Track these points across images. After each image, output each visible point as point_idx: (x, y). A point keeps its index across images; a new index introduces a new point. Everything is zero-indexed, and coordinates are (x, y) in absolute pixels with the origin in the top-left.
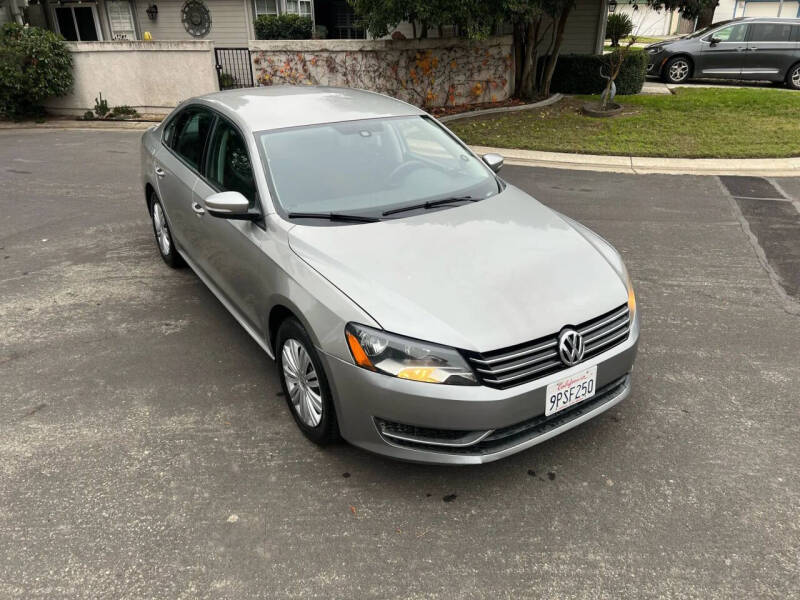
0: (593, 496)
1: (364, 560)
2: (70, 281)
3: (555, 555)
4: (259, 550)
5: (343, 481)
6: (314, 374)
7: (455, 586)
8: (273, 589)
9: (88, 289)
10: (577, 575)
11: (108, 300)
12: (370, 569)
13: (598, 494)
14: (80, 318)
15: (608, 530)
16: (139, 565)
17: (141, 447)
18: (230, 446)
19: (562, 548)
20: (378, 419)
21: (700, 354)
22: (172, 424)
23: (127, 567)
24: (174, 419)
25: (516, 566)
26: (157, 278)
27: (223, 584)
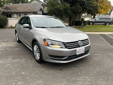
0: (85, 69)
1: (46, 79)
2: (2, 44)
3: (80, 78)
4: (27, 78)
5: (43, 68)
6: (38, 50)
7: (62, 82)
8: (29, 83)
9: (5, 45)
10: (84, 80)
11: (7, 46)
12: (47, 80)
13: (86, 69)
15: (88, 74)
16: (5, 80)
17: (9, 64)
18: (24, 63)
19: (81, 76)
20: (49, 55)
21: (99, 52)
22: (15, 61)
23: (2, 81)
24: (15, 60)
25: (73, 79)
26: (16, 44)
27: (20, 83)
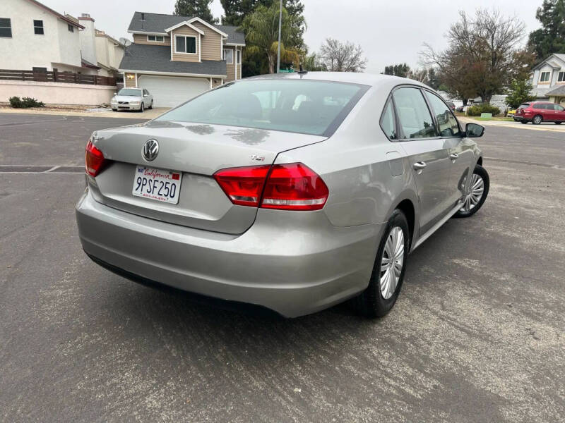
11: (496, 306)
14: (536, 302)
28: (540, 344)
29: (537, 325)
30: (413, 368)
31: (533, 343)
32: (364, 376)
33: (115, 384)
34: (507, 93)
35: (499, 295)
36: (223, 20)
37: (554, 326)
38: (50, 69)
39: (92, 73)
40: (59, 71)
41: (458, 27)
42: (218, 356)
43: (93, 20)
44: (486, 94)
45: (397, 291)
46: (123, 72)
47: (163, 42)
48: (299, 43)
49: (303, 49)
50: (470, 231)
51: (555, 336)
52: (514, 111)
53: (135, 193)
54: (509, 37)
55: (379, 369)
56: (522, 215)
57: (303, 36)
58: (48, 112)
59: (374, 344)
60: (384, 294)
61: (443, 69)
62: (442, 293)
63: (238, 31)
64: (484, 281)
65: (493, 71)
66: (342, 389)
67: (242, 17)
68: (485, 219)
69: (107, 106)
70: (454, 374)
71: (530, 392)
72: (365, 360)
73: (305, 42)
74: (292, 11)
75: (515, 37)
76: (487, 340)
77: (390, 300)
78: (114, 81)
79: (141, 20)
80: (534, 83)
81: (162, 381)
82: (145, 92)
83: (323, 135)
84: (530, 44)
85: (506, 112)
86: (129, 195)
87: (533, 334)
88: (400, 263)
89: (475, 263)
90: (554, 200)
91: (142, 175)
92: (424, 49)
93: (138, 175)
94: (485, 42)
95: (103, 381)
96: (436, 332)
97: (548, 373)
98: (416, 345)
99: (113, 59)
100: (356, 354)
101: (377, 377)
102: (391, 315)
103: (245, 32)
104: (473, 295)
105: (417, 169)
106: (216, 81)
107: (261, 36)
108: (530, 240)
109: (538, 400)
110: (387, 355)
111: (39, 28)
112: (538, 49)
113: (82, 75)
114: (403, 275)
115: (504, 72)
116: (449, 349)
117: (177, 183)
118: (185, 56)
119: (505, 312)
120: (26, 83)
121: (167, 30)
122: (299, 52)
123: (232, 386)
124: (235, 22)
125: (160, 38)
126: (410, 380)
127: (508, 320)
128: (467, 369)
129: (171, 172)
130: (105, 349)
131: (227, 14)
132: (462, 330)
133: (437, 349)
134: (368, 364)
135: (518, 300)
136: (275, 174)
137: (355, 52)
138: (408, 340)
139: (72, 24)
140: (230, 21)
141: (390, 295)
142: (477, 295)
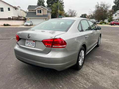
11: (105, 67)
14: (113, 65)
28: (114, 75)
29: (114, 71)
30: (86, 81)
31: (113, 75)
32: (75, 83)
33: (22, 86)
34: (108, 19)
35: (105, 64)
36: (47, 6)
37: (117, 71)
38: (12, 18)
39: (20, 18)
40: (14, 18)
41: (97, 5)
42: (44, 79)
43: (20, 7)
44: (103, 19)
45: (83, 64)
46: (26, 18)
47: (35, 11)
48: (63, 10)
49: (64, 12)
50: (99, 50)
51: (117, 73)
52: (109, 23)
53: (26, 45)
54: (108, 7)
55: (79, 81)
56: (111, 46)
57: (64, 9)
58: (11, 27)
59: (78, 76)
60: (80, 65)
61: (94, 14)
62: (93, 64)
63: (50, 8)
64: (102, 61)
65: (105, 14)
66: (70, 86)
67: (51, 5)
68: (103, 47)
69: (23, 25)
70: (95, 82)
71: (112, 86)
72: (76, 79)
73: (64, 10)
74: (61, 4)
75: (109, 7)
76: (102, 74)
77: (81, 66)
78: (25, 20)
79: (30, 7)
80: (114, 17)
81: (32, 85)
82: (31, 22)
83: (65, 31)
84: (112, 8)
85: (108, 23)
86: (25, 45)
87: (113, 73)
88: (83, 58)
89: (100, 57)
90: (118, 42)
91: (27, 41)
92: (90, 10)
93: (26, 41)
94: (103, 8)
95: (20, 85)
96: (91, 73)
97: (116, 82)
98: (87, 76)
99: (25, 15)
100: (74, 78)
101: (78, 83)
102: (81, 69)
103: (52, 8)
104: (100, 64)
105: (86, 37)
106: (46, 19)
107: (55, 9)
108: (112, 51)
109: (113, 88)
110: (81, 78)
111: (9, 9)
112: (114, 9)
113: (18, 19)
114: (84, 60)
115: (107, 15)
116: (94, 77)
117: (34, 43)
118: (39, 14)
119: (107, 68)
120: (7, 21)
121: (35, 9)
122: (63, 12)
123: (47, 86)
124: (50, 6)
125: (34, 10)
126: (85, 84)
127: (107, 70)
128: (98, 81)
129: (33, 40)
130: (20, 78)
131: (48, 5)
132: (97, 72)
133: (91, 77)
134: (76, 80)
135: (109, 65)
136: (55, 40)
137: (75, 12)
138: (85, 75)
139: (16, 8)
140: (48, 6)
141: (81, 65)
142: (101, 64)
